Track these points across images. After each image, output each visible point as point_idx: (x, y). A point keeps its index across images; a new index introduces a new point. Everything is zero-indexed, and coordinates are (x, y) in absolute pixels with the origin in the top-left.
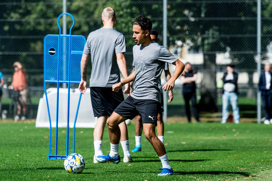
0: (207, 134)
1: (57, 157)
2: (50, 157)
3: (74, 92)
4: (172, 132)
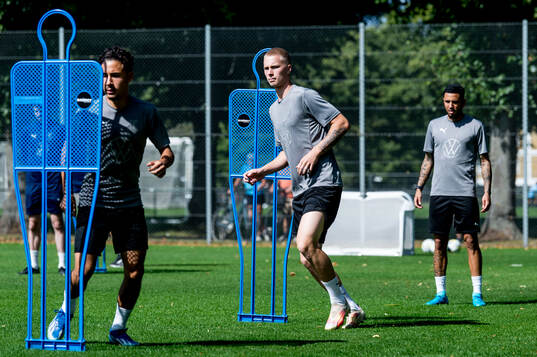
1: (254, 317)
2: (241, 317)
3: (365, 196)
4: (520, 265)
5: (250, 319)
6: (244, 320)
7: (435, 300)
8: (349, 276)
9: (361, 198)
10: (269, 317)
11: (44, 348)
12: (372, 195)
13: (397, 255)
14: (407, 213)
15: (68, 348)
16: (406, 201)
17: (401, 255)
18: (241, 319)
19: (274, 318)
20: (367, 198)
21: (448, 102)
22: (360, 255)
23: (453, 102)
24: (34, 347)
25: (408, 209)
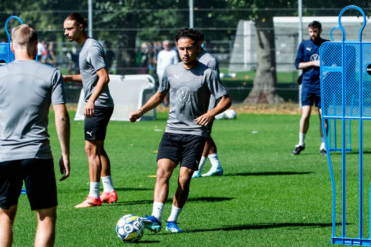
11: (344, 243)
15: (361, 244)
24: (337, 243)
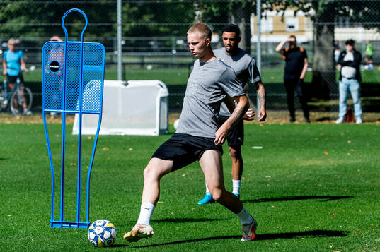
0: (308, 152)
1: (63, 223)
2: (53, 223)
3: (126, 85)
4: (261, 147)
5: (60, 226)
6: (55, 226)
7: (205, 200)
8: (123, 164)
9: (123, 86)
10: (76, 224)
12: (132, 83)
13: (154, 134)
14: (162, 99)
16: (161, 88)
17: (157, 134)
18: (52, 226)
19: (79, 225)
20: (128, 86)
21: (226, 39)
22: (123, 134)
23: (230, 39)
25: (163, 95)
